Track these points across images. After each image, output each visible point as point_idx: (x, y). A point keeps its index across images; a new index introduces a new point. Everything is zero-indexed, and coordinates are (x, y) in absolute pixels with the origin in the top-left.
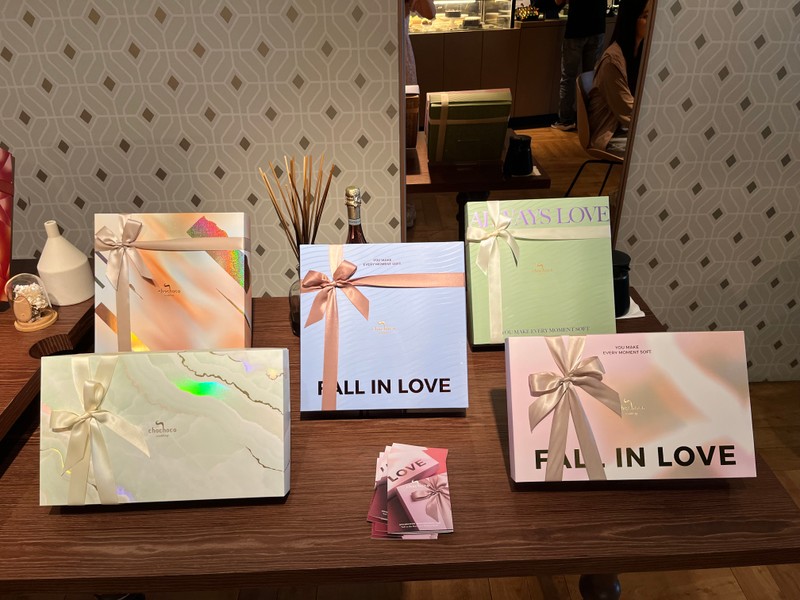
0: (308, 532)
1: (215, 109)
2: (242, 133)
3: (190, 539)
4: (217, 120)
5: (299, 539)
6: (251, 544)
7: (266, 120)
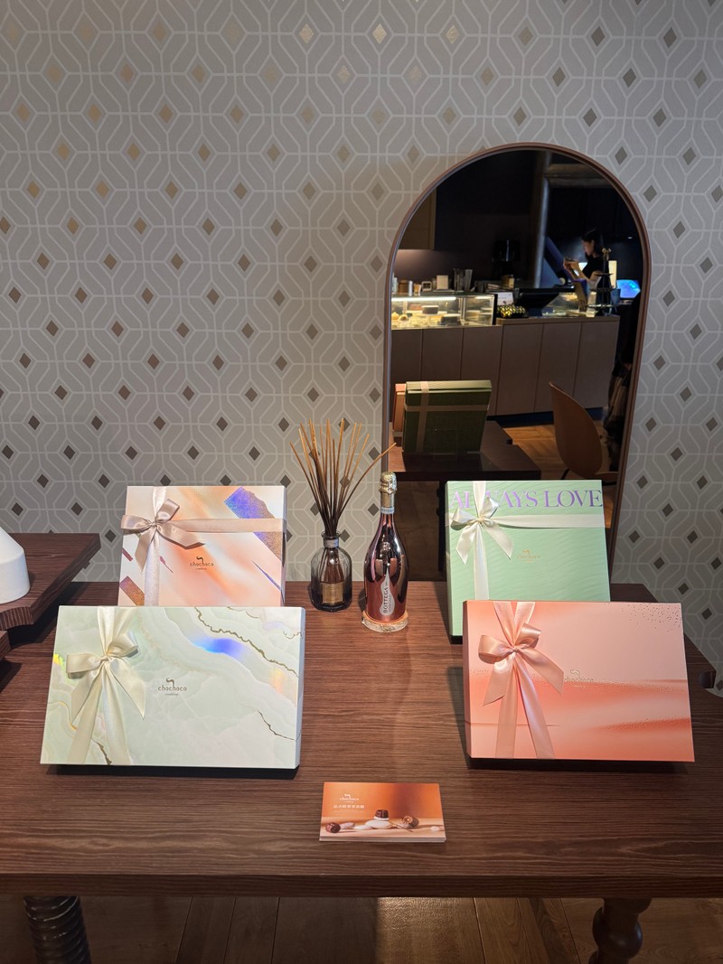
0: (283, 834)
1: (194, 388)
2: (220, 412)
3: (150, 836)
4: (195, 399)
5: (270, 841)
6: (218, 843)
7: (245, 401)
